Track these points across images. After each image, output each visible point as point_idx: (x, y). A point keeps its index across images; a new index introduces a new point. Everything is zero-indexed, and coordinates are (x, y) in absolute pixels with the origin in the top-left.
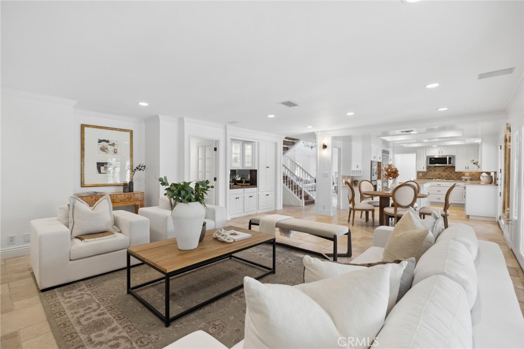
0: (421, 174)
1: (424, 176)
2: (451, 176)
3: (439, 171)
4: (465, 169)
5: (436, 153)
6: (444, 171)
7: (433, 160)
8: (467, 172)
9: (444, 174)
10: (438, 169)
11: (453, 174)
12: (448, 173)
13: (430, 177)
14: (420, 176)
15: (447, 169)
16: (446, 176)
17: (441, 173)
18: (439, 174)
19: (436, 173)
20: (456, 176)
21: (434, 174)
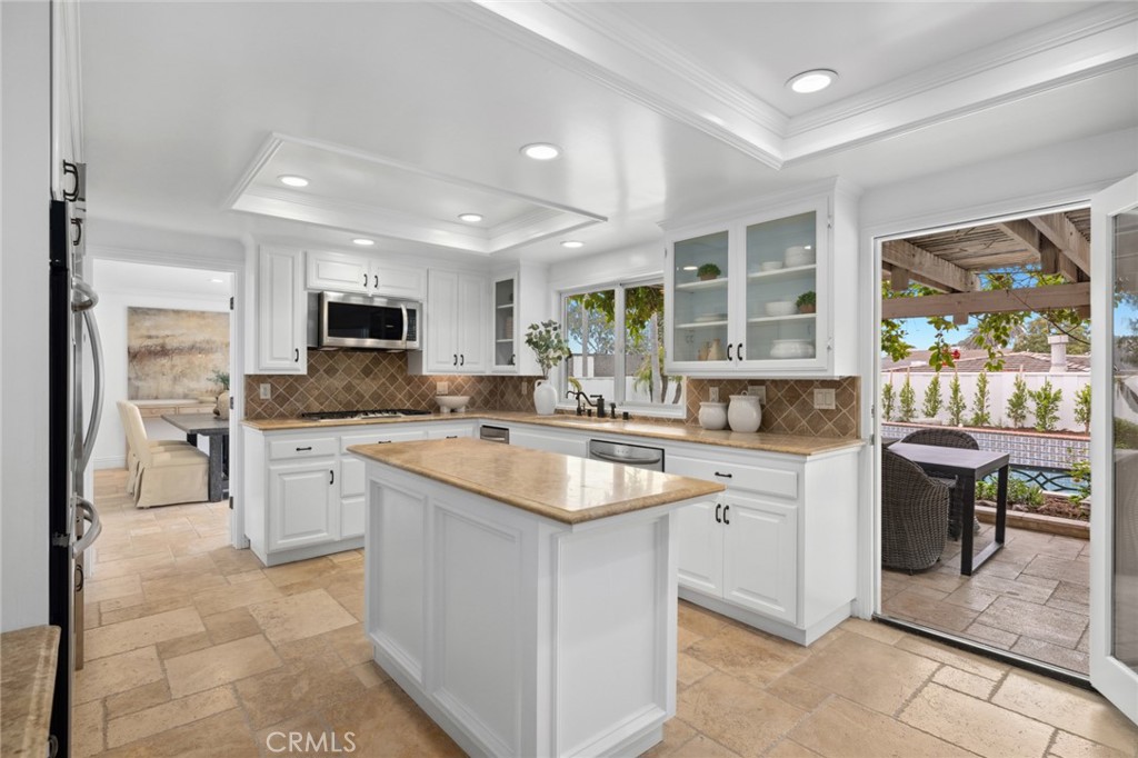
0: (265, 391)
1: (280, 399)
2: (392, 398)
3: (348, 371)
4: (451, 366)
6: (367, 372)
8: (441, 379)
9: (368, 387)
10: (344, 363)
11: (399, 389)
12: (384, 384)
13: (308, 407)
14: (262, 402)
15: (376, 362)
16: (376, 397)
17: (358, 382)
18: (349, 388)
19: (338, 382)
20: (410, 396)
21: (327, 388)
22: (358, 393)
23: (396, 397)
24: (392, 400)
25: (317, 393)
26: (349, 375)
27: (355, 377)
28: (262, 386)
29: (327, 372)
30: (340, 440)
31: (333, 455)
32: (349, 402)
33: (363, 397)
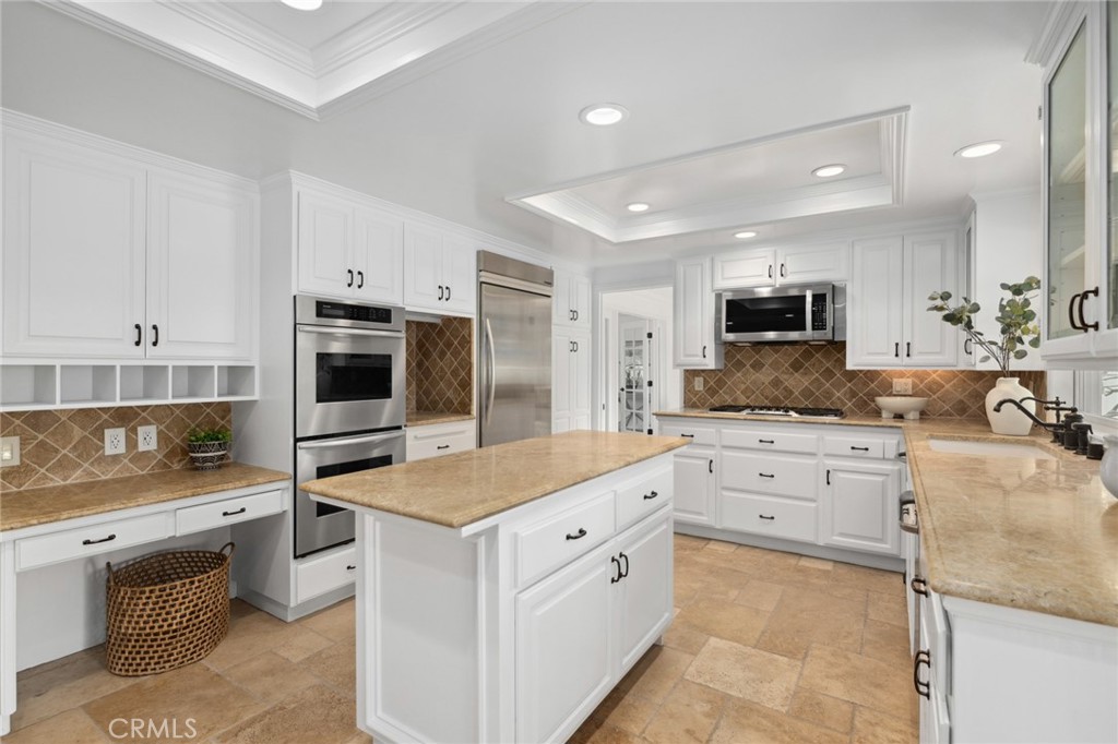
0: (699, 384)
2: (829, 395)
3: (775, 366)
5: (757, 275)
6: (796, 366)
7: (743, 313)
8: (901, 375)
9: (798, 382)
10: (770, 357)
11: (838, 386)
12: (817, 379)
13: (735, 399)
14: (697, 393)
15: (807, 355)
16: (807, 393)
17: (785, 377)
18: (776, 383)
19: (764, 377)
20: (853, 394)
21: (754, 383)
22: (786, 389)
23: (833, 395)
24: (829, 398)
25: (743, 387)
26: (777, 369)
27: (783, 372)
28: (696, 379)
29: (753, 366)
30: (720, 432)
31: (713, 446)
32: (776, 397)
33: (791, 393)
